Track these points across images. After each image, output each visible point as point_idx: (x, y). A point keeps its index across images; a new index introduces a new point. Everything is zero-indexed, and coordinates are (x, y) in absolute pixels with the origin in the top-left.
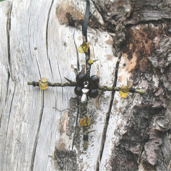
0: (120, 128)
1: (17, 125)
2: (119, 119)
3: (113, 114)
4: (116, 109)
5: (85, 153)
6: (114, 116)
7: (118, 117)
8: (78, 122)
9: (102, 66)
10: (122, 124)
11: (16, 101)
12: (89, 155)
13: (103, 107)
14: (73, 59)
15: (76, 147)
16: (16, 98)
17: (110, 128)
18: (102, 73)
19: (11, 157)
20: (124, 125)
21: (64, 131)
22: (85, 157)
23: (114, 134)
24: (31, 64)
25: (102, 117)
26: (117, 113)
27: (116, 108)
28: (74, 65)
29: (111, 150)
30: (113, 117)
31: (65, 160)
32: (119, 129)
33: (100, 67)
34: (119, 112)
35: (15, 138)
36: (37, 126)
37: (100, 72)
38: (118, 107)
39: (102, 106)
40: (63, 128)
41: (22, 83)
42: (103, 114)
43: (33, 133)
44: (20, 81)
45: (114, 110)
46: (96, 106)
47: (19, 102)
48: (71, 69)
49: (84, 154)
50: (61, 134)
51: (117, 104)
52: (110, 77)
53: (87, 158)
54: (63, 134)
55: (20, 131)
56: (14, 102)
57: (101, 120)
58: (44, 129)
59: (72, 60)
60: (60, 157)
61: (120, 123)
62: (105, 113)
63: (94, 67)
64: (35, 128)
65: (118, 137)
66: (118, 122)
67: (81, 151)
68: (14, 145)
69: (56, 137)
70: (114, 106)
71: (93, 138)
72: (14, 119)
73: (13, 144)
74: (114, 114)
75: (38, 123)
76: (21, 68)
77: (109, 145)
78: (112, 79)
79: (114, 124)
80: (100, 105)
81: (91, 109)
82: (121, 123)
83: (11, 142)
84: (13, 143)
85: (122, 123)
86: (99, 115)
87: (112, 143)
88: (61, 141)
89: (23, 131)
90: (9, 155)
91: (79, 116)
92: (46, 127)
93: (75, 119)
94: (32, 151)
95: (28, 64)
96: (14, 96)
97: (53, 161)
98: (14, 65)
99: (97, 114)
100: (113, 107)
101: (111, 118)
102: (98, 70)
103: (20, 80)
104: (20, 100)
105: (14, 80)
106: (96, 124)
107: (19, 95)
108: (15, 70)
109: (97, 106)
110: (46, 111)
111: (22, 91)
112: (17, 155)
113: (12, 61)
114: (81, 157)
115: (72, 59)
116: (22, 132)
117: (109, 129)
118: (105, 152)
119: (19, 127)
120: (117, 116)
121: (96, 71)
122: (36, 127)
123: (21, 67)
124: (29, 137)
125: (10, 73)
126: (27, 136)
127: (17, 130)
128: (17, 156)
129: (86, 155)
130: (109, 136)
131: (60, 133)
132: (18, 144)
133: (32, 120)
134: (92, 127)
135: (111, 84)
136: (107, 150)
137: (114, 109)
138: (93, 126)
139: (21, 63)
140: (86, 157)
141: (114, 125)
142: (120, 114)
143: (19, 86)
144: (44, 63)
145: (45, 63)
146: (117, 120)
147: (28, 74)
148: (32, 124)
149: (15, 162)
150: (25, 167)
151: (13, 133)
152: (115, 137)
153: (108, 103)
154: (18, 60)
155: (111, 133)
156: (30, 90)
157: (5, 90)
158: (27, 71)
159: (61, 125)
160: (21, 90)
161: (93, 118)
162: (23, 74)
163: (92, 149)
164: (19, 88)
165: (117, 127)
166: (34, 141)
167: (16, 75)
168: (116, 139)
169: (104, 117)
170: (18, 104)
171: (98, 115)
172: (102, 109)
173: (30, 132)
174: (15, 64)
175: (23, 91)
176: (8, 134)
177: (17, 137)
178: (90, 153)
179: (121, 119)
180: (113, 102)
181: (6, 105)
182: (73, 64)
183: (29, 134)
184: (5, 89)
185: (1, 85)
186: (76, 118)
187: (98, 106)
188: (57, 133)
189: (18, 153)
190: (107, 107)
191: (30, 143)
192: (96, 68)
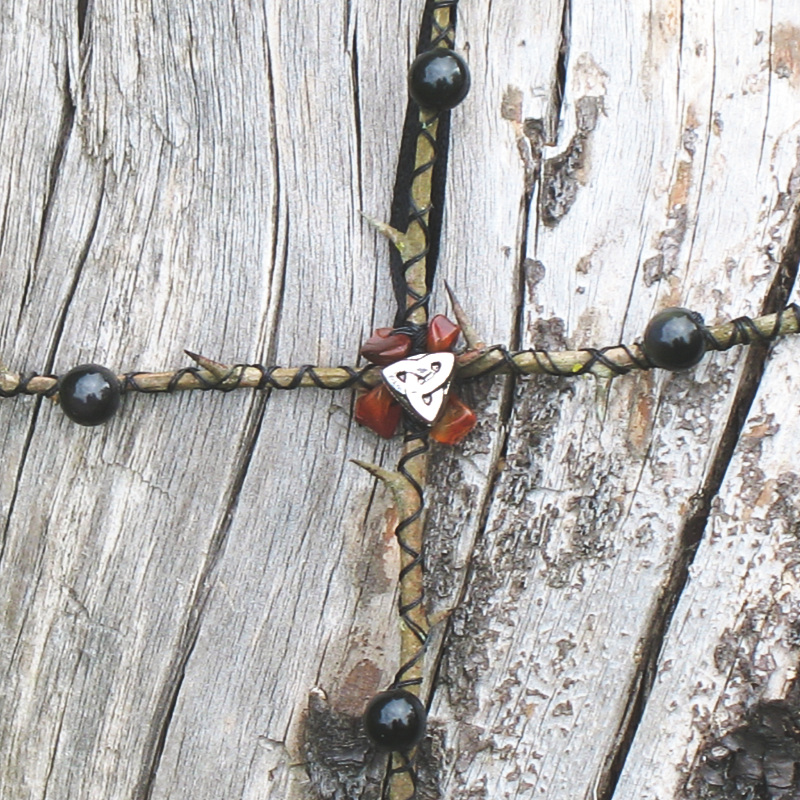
0: (758, 628)
1: (78, 489)
2: (761, 559)
3: (725, 518)
4: (753, 479)
5: (508, 754)
6: (732, 532)
7: (757, 545)
8: (489, 528)
9: (716, 124)
10: (775, 603)
11: (95, 316)
12: (532, 769)
13: (673, 447)
14: (523, 43)
15: (452, 703)
16: (93, 293)
17: (695, 613)
18: (707, 181)
19: (17, 694)
20: (786, 609)
21: (388, 582)
22: (503, 781)
23: (710, 660)
24: (227, 62)
25: (655, 524)
26: (760, 512)
27: (760, 475)
28: (527, 94)
29: (678, 768)
30: (726, 539)
31: (369, 780)
32: (748, 629)
33: (701, 132)
34: (775, 506)
35: (57, 573)
36: (208, 521)
37: (697, 173)
38: (771, 475)
39: (664, 440)
40: (380, 556)
41: (146, 189)
42: (662, 498)
43: (179, 562)
44: (133, 173)
45: (743, 489)
46: (629, 431)
47: (110, 326)
48: (503, 123)
49: (496, 757)
50: (363, 600)
51: (765, 443)
52: (761, 227)
53: (511, 788)
54: (376, 601)
55: (95, 530)
56: (78, 321)
57: (645, 545)
58: (251, 547)
59: (516, 49)
60: (334, 764)
61: (766, 591)
62: (677, 492)
63: (665, 125)
64: (197, 532)
65: (734, 684)
66: (750, 584)
67: (480, 731)
68: (42, 618)
69: (328, 617)
70: (745, 459)
71: (576, 655)
72: (67, 443)
73: (37, 608)
74: (736, 519)
75: (221, 502)
76: (154, 82)
77: (670, 730)
78: (768, 240)
79: (722, 593)
80: (656, 432)
81: (593, 447)
82: (773, 590)
83: (30, 592)
84: (38, 602)
85: (779, 596)
86: (638, 505)
87: (689, 717)
88: (355, 645)
89: (112, 535)
90: (8, 677)
91: (498, 490)
92: (269, 536)
93: (473, 505)
94: (156, 684)
95: (206, 61)
96: (86, 275)
97: (288, 777)
98: (108, 43)
99: (626, 492)
100: (736, 464)
101: (712, 543)
102: (684, 156)
103: (139, 164)
104: (122, 314)
105: (98, 157)
106: (609, 562)
107: (119, 278)
108: (111, 85)
109: (633, 437)
110: (279, 424)
111: (141, 248)
112: (55, 687)
113: (97, 12)
114: (472, 777)
115: (518, 40)
116: (109, 544)
117: (688, 615)
118: (634, 775)
119: (89, 503)
120: (752, 536)
121: (668, 165)
122: (203, 525)
123: (152, 68)
124: (150, 586)
125: (79, 103)
126: (139, 579)
127: (73, 521)
128: (55, 700)
129: (509, 769)
130: (675, 666)
131: (354, 593)
132: (72, 618)
133: (179, 474)
134: (575, 581)
135: (755, 278)
136: (652, 765)
137: (739, 482)
138: (587, 573)
139: (161, 39)
140: (510, 778)
141: (724, 601)
142: (778, 525)
143: (124, 206)
144: (316, 72)
145: (322, 74)
146: (751, 566)
147: (194, 133)
148: (179, 504)
149: (37, 732)
150: (100, 782)
151: (50, 538)
152: (714, 686)
153: (710, 424)
154: (143, 15)
155: (696, 651)
156: (197, 254)
157: (30, 220)
158: (187, 113)
159: (369, 534)
160: (137, 239)
161: (596, 519)
162: (159, 129)
163: (555, 733)
164: (121, 219)
165: (743, 618)
166: (179, 617)
167: (114, 121)
168: (720, 701)
169: (670, 528)
170: (105, 336)
171: (628, 500)
172: (662, 464)
173: (159, 552)
174: (115, 40)
175: (148, 249)
176: (13, 531)
177: (67, 566)
178: (535, 756)
179: (779, 567)
180: (746, 429)
181: (22, 330)
182: (522, 84)
183: (154, 564)
184: (28, 212)
185: (6, 171)
186: (480, 498)
187: (639, 431)
188: (337, 587)
189: (65, 679)
190: (698, 450)
191: (149, 632)
192: (675, 133)
